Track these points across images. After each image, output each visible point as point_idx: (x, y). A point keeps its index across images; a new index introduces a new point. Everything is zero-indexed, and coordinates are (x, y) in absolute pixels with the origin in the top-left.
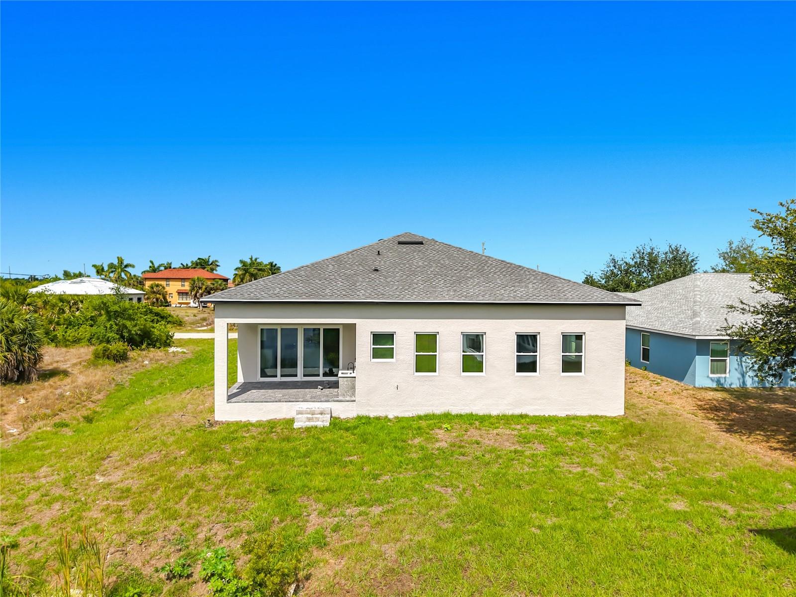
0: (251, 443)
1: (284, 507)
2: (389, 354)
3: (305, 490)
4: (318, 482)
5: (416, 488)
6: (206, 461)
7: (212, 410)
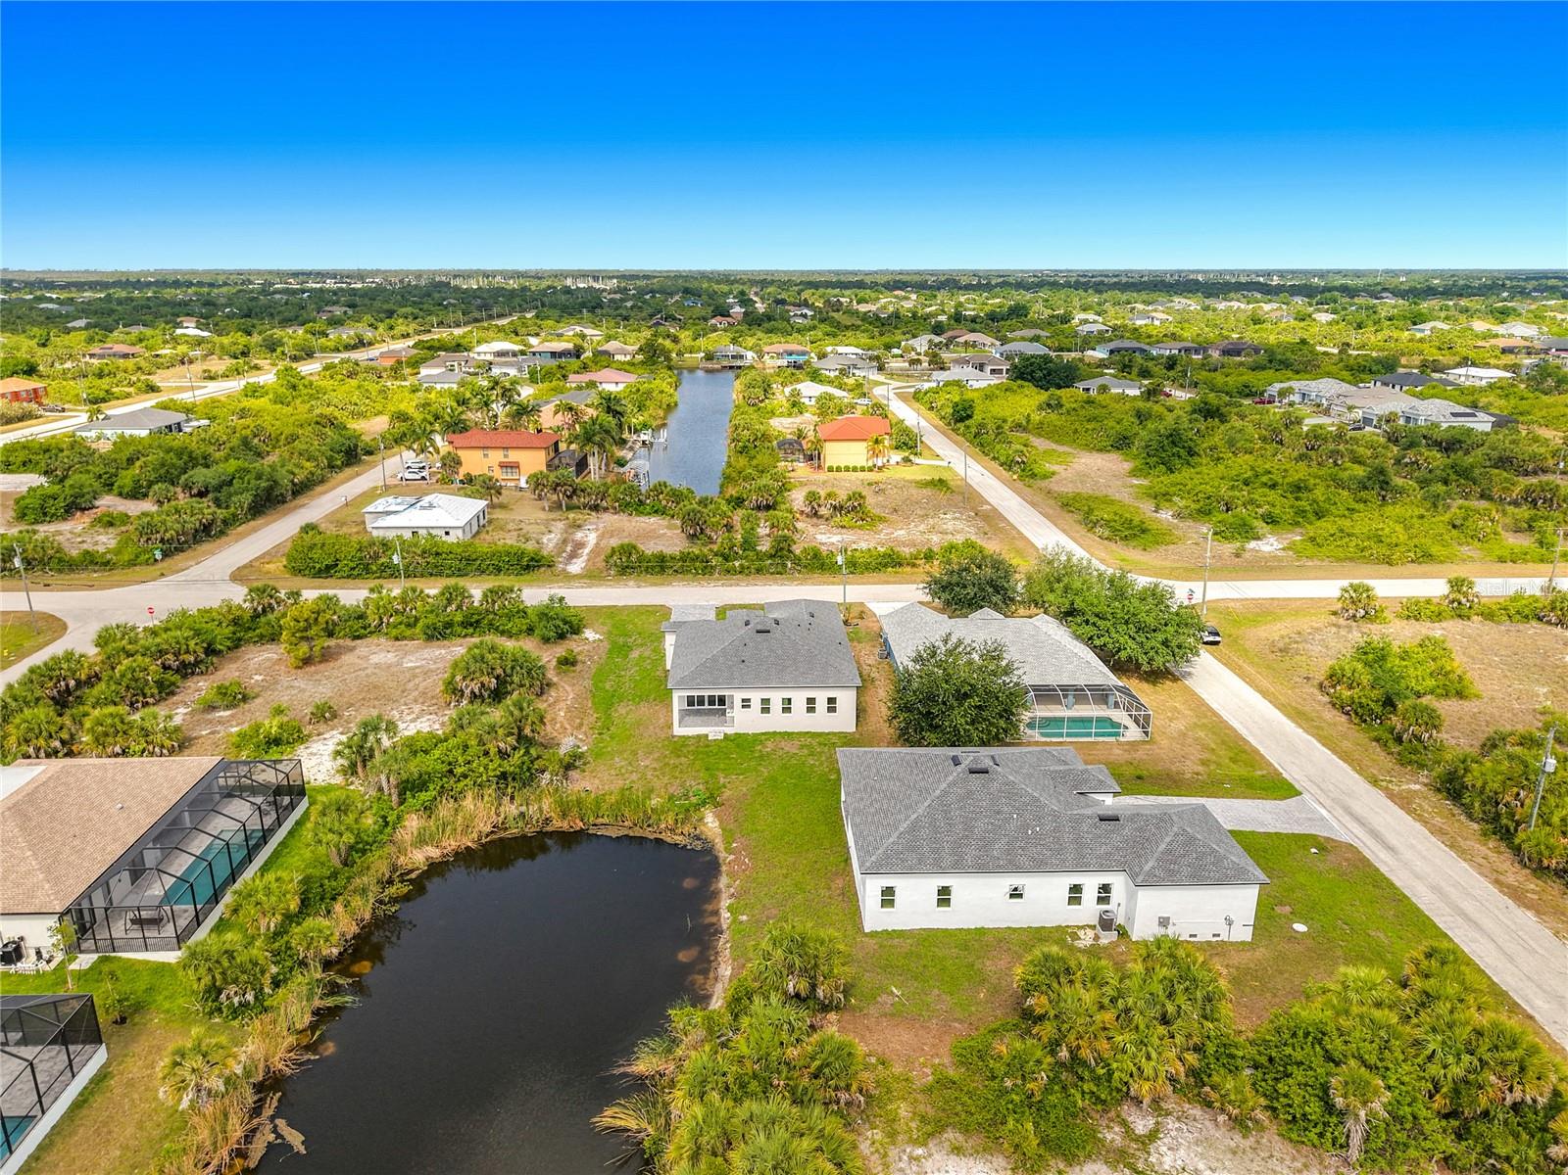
0: (692, 748)
1: (712, 776)
2: (749, 706)
3: (718, 769)
4: (722, 766)
5: (755, 770)
6: (679, 756)
7: (670, 726)
